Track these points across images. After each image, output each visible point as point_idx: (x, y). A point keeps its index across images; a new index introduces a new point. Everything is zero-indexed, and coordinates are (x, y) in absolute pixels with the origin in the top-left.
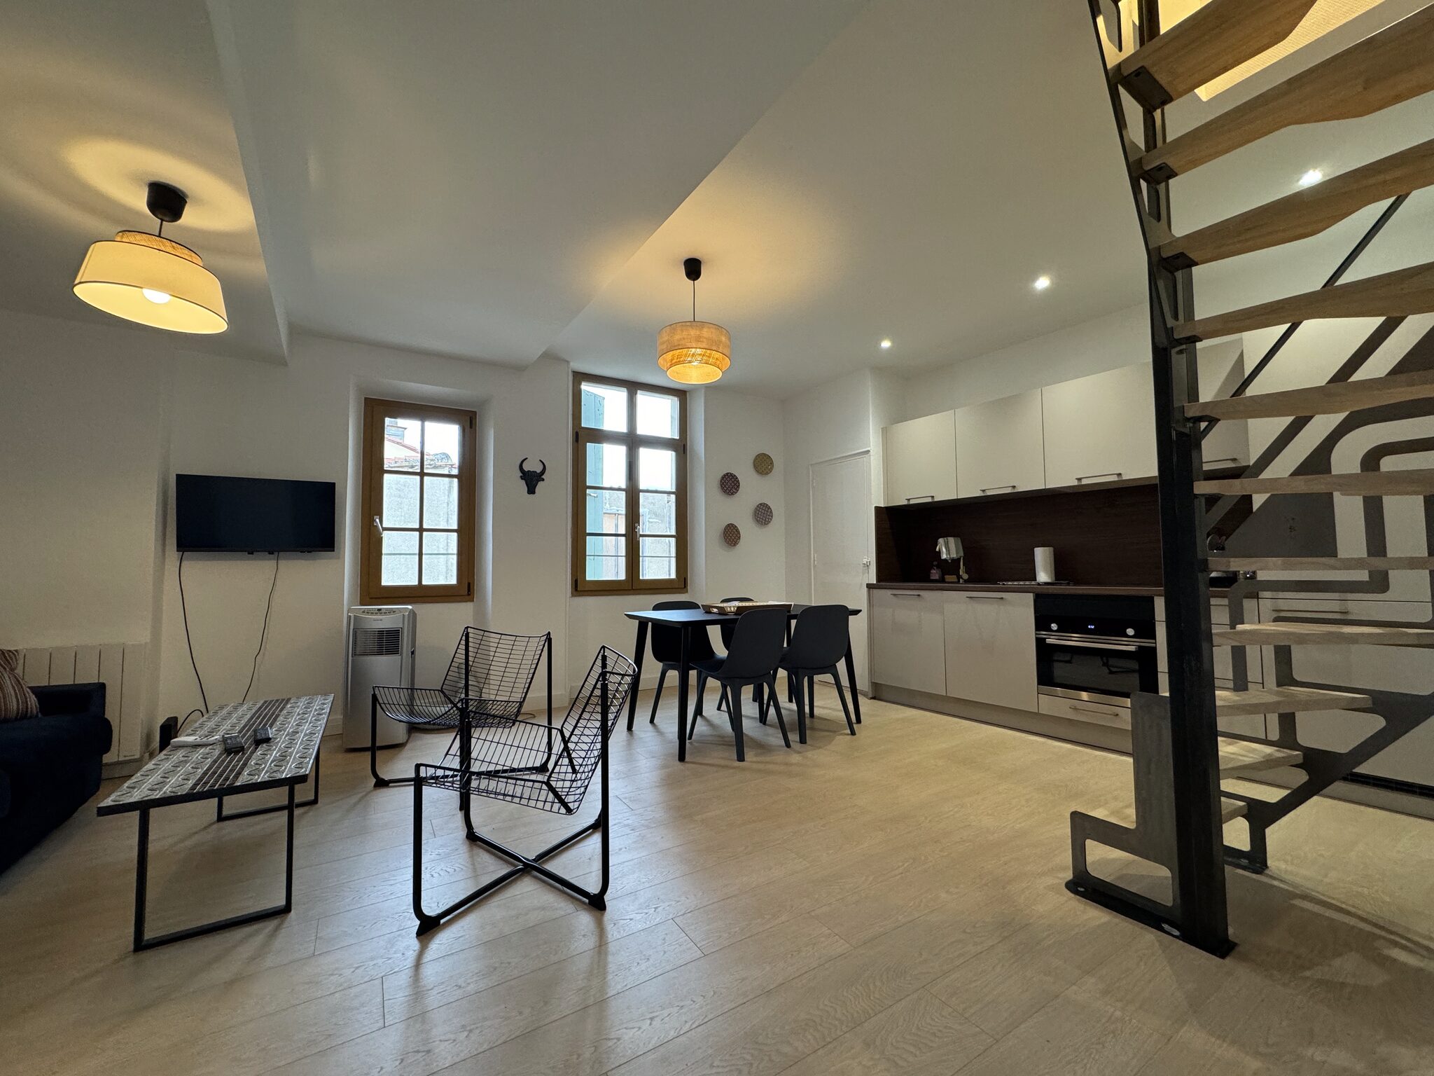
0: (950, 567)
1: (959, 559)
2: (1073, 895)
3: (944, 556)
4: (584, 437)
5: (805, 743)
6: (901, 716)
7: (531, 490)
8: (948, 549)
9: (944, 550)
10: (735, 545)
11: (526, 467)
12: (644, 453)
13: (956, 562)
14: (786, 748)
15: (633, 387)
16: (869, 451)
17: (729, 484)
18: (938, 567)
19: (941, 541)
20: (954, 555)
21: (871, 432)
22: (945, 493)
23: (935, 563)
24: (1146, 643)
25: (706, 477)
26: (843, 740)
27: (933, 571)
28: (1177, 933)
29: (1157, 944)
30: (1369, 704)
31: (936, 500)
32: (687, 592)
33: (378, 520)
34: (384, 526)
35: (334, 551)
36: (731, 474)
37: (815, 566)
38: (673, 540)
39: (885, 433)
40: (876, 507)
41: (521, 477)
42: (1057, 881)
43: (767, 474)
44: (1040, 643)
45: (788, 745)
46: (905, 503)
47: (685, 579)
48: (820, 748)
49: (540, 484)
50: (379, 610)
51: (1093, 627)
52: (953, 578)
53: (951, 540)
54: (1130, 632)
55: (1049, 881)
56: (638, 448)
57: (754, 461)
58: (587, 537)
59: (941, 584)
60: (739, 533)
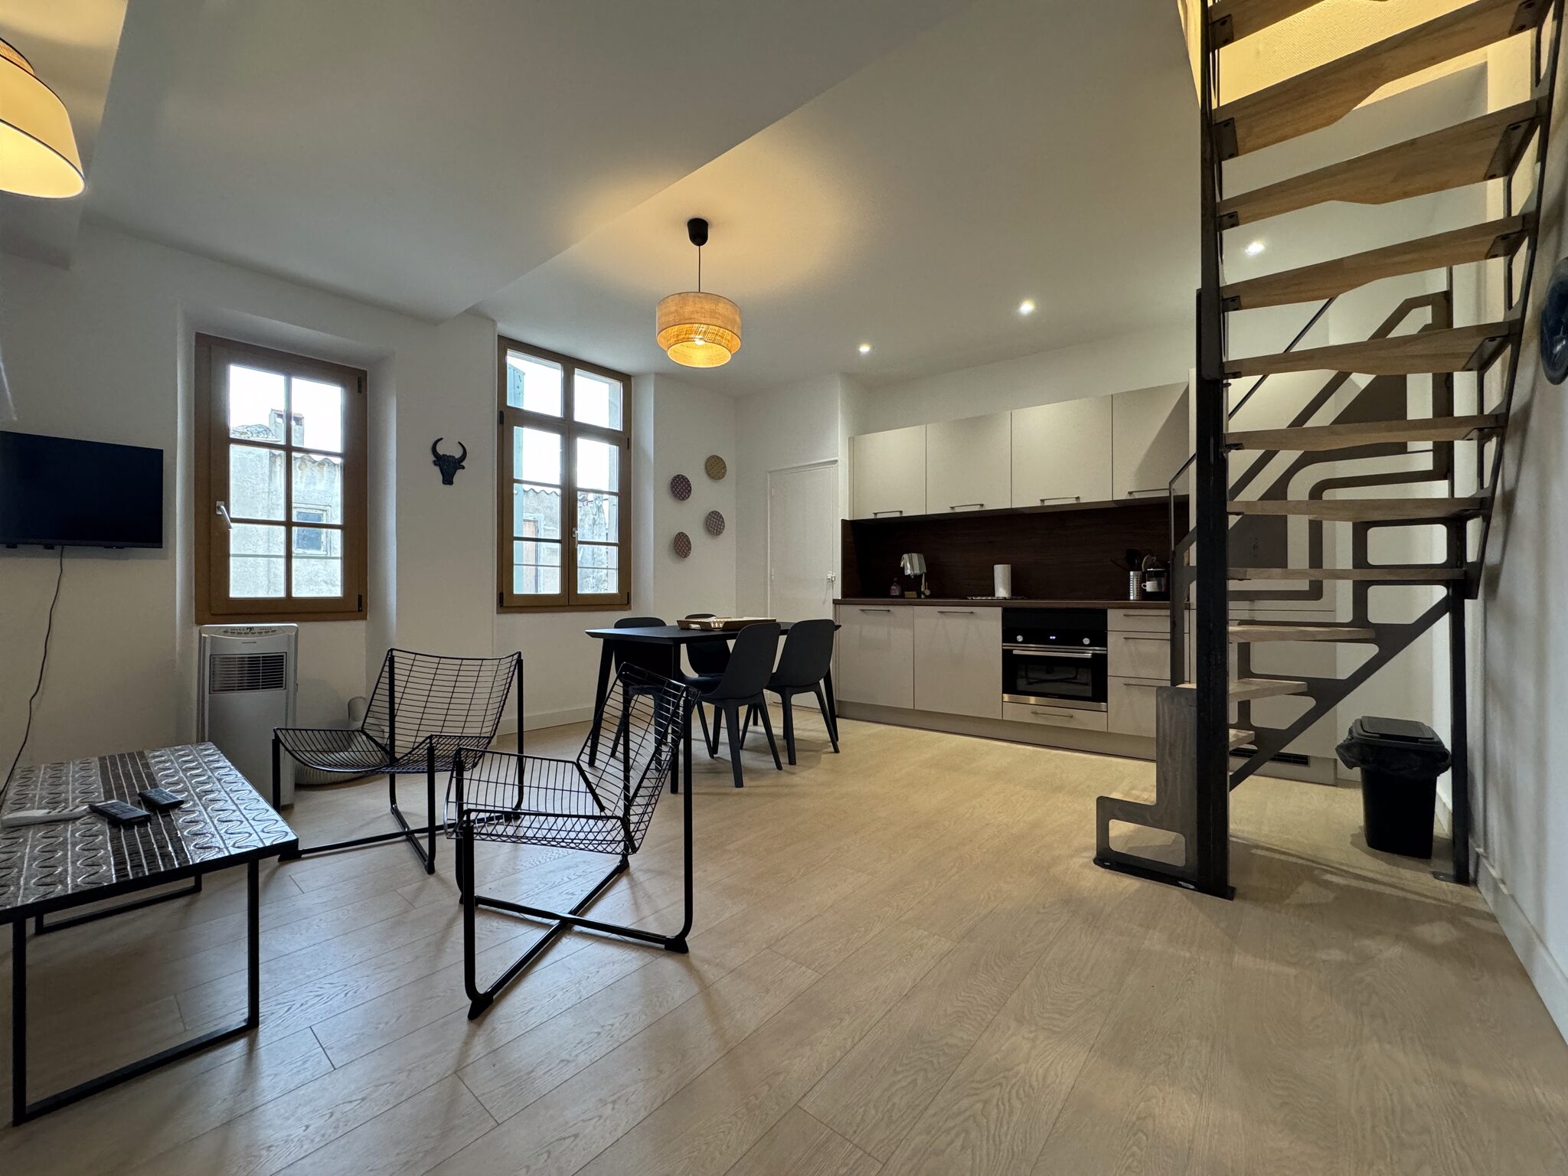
0: (912, 583)
1: (921, 575)
2: (1103, 870)
3: (908, 572)
4: (509, 419)
5: (795, 764)
6: (871, 731)
7: (448, 480)
8: (911, 565)
9: (909, 565)
10: (685, 557)
11: (442, 450)
12: (583, 444)
13: (918, 578)
14: (777, 770)
15: (570, 364)
16: (837, 461)
17: (680, 488)
18: (898, 583)
19: (905, 556)
20: (917, 571)
21: (839, 440)
22: (913, 508)
23: (896, 579)
24: (1098, 650)
25: (655, 479)
26: (826, 758)
27: (893, 587)
28: (1192, 887)
29: (1184, 898)
30: (1305, 690)
31: (904, 515)
32: (630, 609)
33: (223, 507)
34: (232, 516)
35: (161, 547)
36: (683, 477)
37: (771, 581)
38: (615, 549)
39: (852, 442)
40: (842, 520)
41: (434, 461)
42: (1086, 860)
43: (720, 478)
44: (1007, 655)
45: (779, 767)
46: (872, 517)
47: (628, 593)
48: (811, 768)
49: (459, 473)
50: (251, 628)
51: (1054, 638)
52: (914, 594)
53: (915, 556)
54: (1086, 641)
55: (1081, 861)
56: (576, 438)
57: (706, 463)
58: (515, 542)
59: (901, 600)
60: (689, 543)
